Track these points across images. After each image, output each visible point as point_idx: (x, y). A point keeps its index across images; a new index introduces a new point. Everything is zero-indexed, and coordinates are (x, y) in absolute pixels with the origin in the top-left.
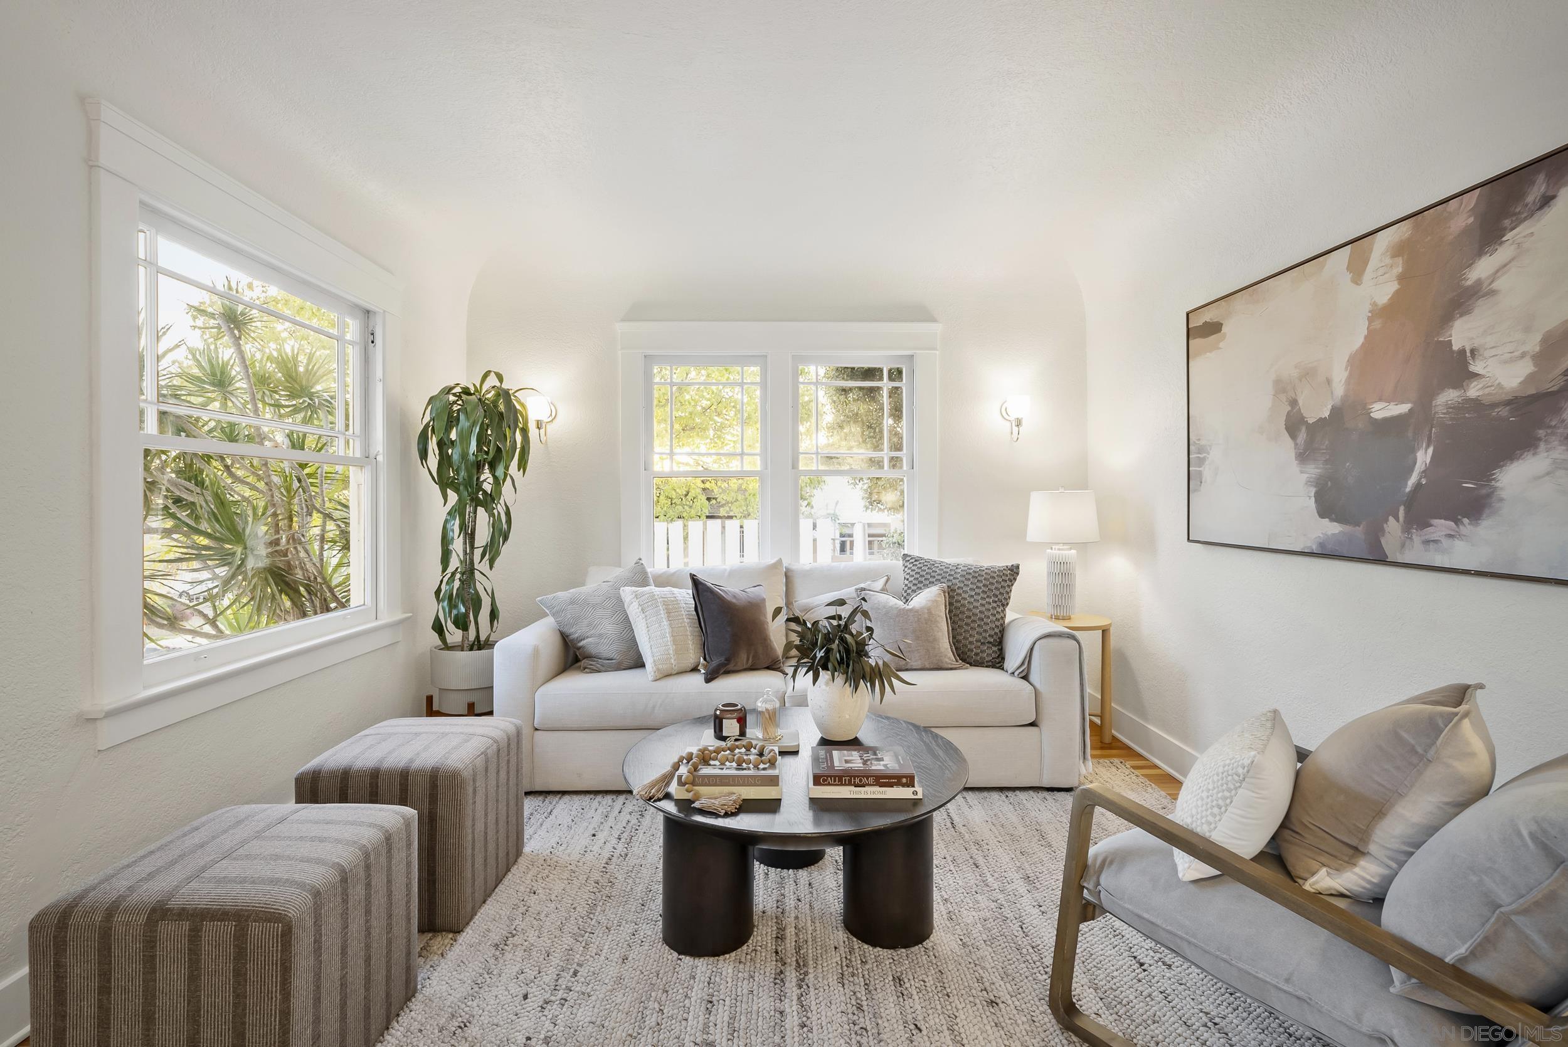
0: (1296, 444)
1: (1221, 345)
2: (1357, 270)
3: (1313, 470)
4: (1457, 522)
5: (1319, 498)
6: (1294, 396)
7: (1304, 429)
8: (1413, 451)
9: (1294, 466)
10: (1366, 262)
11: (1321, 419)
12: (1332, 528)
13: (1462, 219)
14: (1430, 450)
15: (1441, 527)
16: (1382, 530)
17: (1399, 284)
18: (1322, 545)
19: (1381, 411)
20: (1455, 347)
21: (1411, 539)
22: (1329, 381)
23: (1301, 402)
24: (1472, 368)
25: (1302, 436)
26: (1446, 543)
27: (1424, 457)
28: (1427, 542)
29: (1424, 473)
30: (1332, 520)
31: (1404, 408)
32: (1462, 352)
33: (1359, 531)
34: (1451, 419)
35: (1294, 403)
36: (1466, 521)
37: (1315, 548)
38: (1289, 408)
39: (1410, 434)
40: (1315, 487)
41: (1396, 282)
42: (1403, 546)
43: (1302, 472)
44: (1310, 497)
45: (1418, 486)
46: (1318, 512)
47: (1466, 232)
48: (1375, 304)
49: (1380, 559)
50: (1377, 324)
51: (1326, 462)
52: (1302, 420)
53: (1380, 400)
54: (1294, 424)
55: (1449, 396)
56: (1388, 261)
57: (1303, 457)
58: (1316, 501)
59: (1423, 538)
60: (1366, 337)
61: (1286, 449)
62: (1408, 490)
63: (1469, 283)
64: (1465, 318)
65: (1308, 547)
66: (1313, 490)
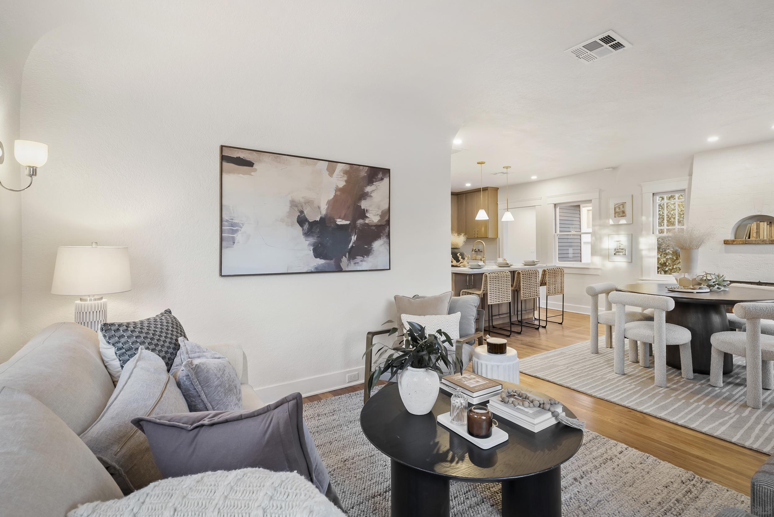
0: (303, 229)
1: (252, 173)
2: (331, 172)
3: (312, 240)
4: (363, 257)
5: (314, 250)
6: (302, 210)
7: (307, 224)
8: (351, 236)
9: (302, 238)
10: (334, 171)
11: (315, 221)
12: (320, 262)
13: (363, 173)
14: (356, 236)
15: (359, 258)
16: (341, 261)
17: (346, 183)
18: (316, 268)
19: (340, 222)
20: (362, 208)
21: (350, 263)
22: (319, 208)
23: (305, 212)
24: (366, 215)
25: (306, 226)
26: (360, 263)
27: (354, 238)
28: (355, 263)
29: (354, 243)
30: (321, 259)
31: (348, 222)
32: (364, 210)
33: (332, 262)
34: (361, 228)
35: (302, 212)
36: (365, 256)
37: (313, 270)
38: (299, 214)
39: (350, 230)
40: (313, 246)
41: (345, 182)
42: (348, 265)
43: (306, 240)
44: (310, 250)
45: (352, 247)
46: (314, 256)
47: (364, 177)
48: (337, 186)
49: (339, 270)
50: (338, 193)
51: (318, 237)
52: (306, 220)
53: (340, 218)
54: (302, 221)
55: (360, 221)
56: (342, 174)
57: (307, 234)
58: (313, 252)
59: (354, 262)
60: (334, 196)
61: (298, 230)
62: (349, 248)
63: (365, 191)
64: (365, 201)
65: (309, 270)
66: (312, 248)
